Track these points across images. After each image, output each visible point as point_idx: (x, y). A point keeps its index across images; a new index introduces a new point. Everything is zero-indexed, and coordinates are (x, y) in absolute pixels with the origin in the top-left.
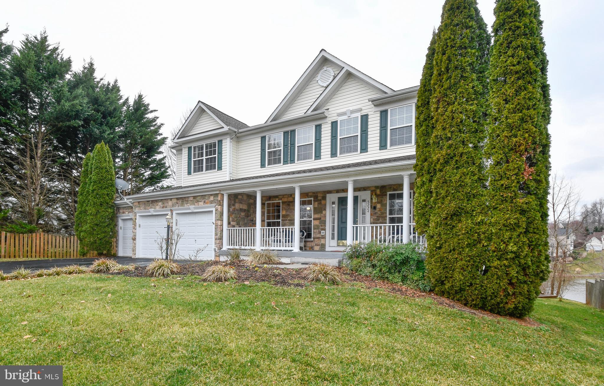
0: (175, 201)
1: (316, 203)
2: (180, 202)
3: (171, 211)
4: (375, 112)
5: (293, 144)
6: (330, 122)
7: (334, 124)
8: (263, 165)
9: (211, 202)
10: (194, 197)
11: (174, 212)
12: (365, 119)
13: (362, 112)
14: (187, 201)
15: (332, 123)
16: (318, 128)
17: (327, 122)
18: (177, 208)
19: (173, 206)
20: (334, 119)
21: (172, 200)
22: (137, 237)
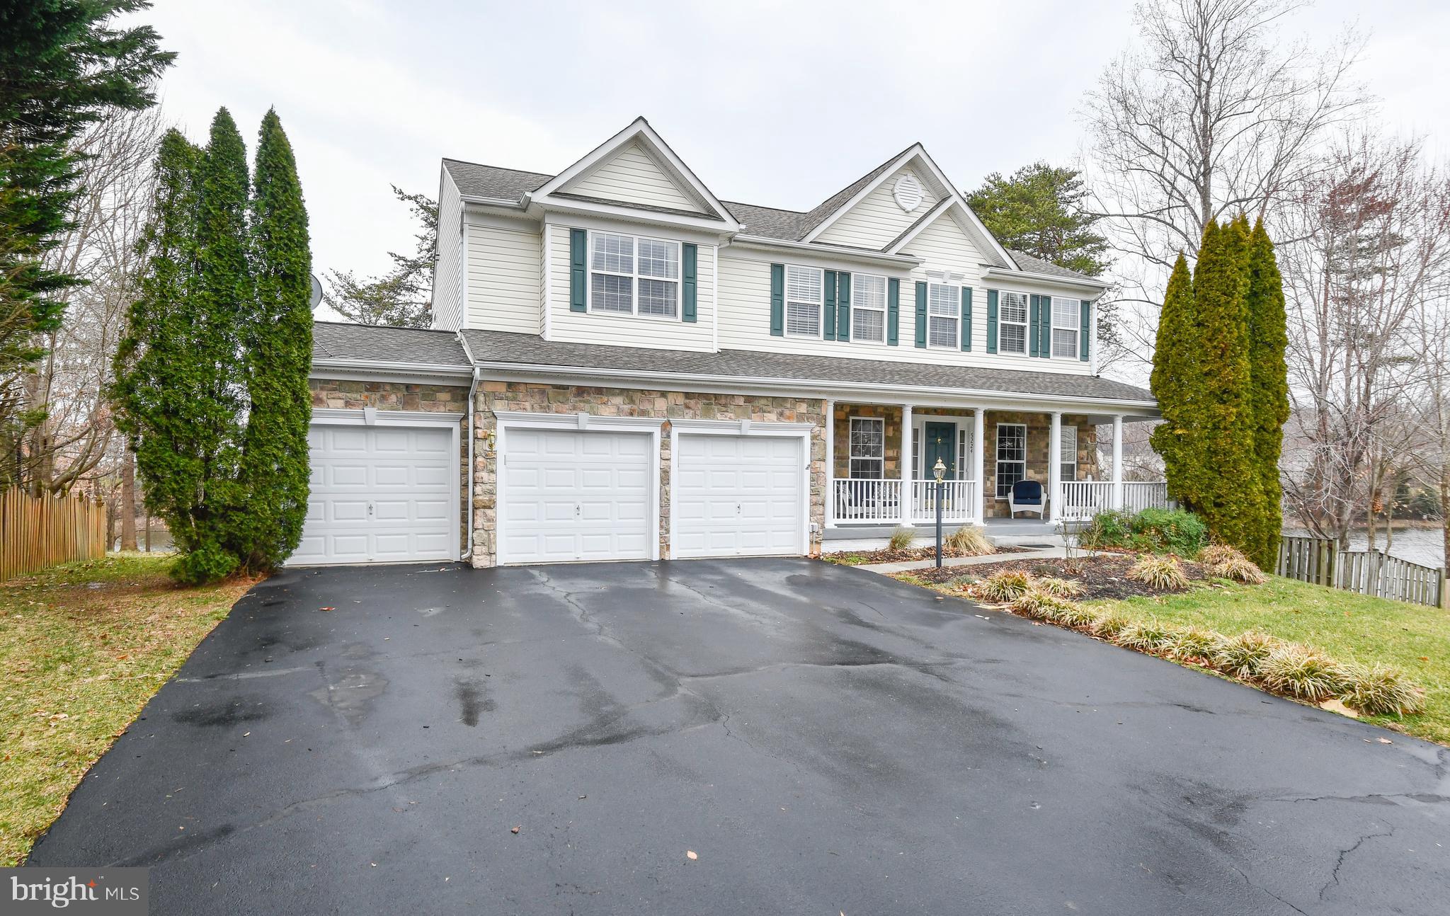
0: (681, 400)
1: (891, 428)
2: (699, 405)
3: (666, 427)
4: (981, 288)
5: (845, 303)
6: (914, 281)
7: (921, 288)
8: (777, 330)
9: (801, 418)
10: (749, 399)
11: (675, 432)
12: (968, 292)
13: (964, 281)
14: (725, 406)
15: (918, 284)
16: (894, 283)
17: (909, 280)
18: (687, 419)
19: (671, 411)
20: (922, 278)
21: (670, 396)
22: (500, 498)
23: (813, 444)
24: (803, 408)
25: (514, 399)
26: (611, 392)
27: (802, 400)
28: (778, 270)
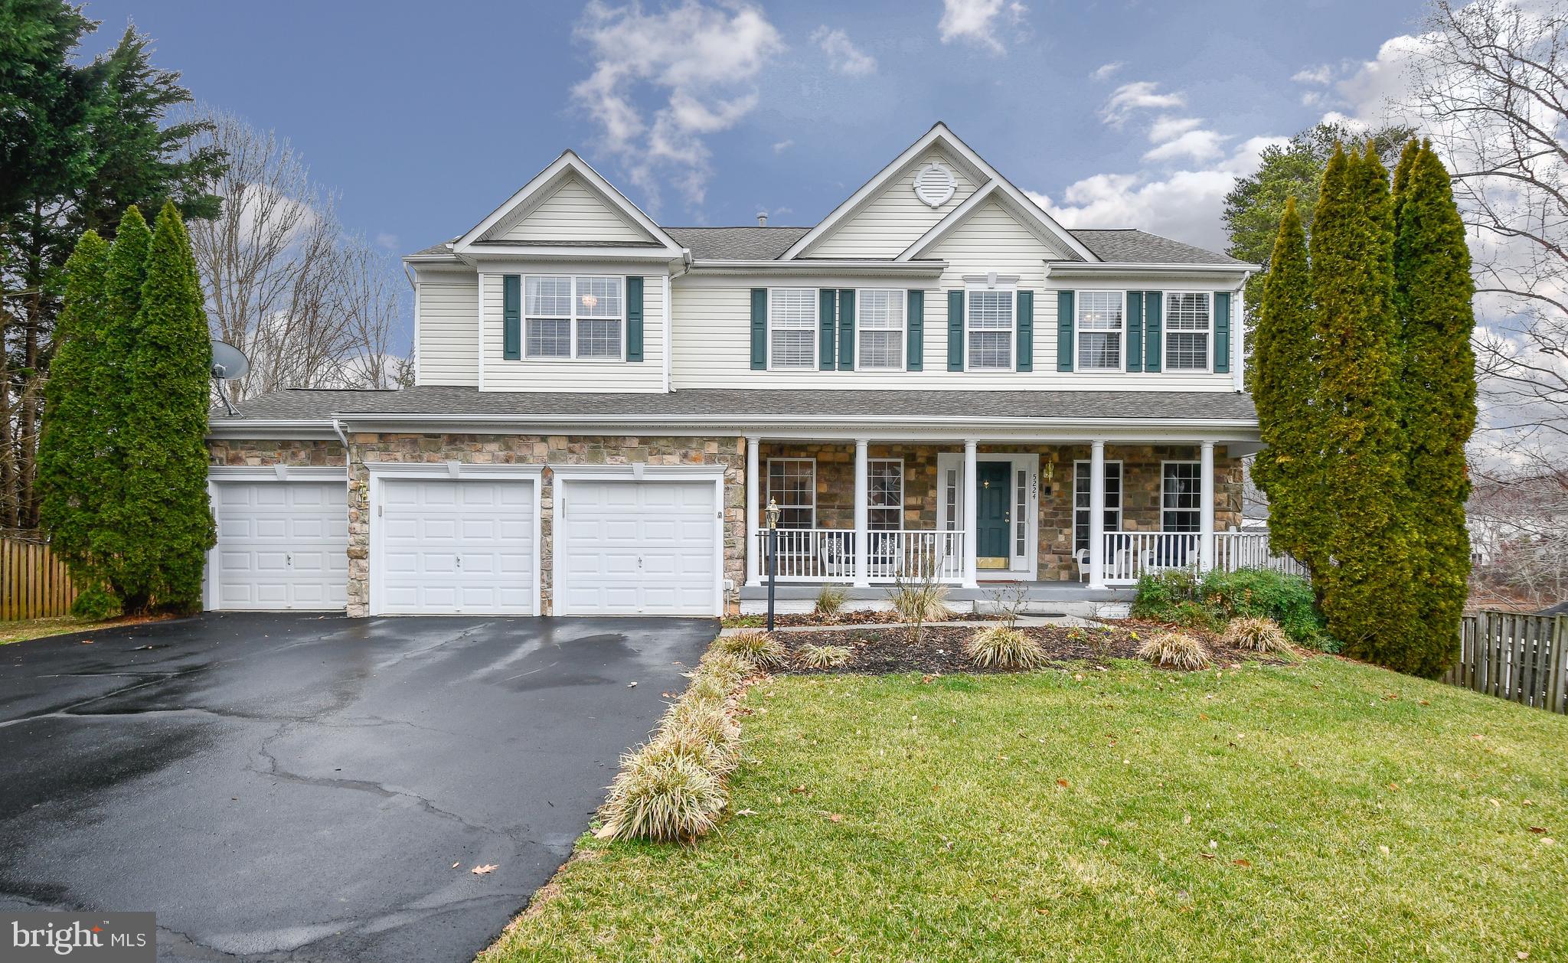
0: (564, 444)
1: (913, 471)
2: (586, 448)
3: (547, 473)
4: (1048, 290)
5: (848, 324)
6: (945, 290)
7: (956, 299)
8: (758, 361)
9: (711, 459)
10: (644, 440)
11: (558, 479)
12: (1026, 299)
13: (1021, 283)
14: (615, 448)
15: (951, 293)
16: (916, 298)
17: (938, 290)
18: (571, 464)
19: (553, 457)
20: (957, 285)
21: (550, 440)
22: (372, 549)
23: (727, 489)
24: (713, 448)
25: (386, 450)
26: (486, 438)
27: (712, 439)
28: (759, 298)
